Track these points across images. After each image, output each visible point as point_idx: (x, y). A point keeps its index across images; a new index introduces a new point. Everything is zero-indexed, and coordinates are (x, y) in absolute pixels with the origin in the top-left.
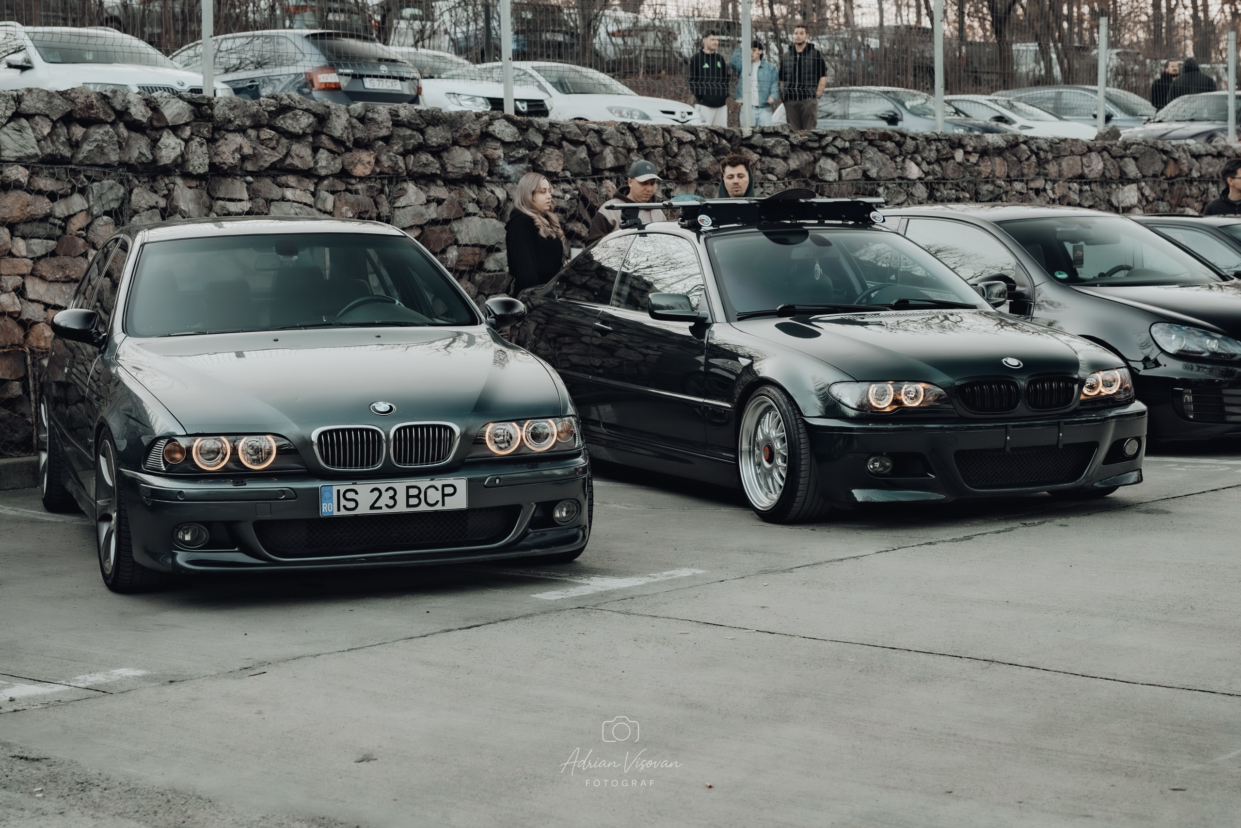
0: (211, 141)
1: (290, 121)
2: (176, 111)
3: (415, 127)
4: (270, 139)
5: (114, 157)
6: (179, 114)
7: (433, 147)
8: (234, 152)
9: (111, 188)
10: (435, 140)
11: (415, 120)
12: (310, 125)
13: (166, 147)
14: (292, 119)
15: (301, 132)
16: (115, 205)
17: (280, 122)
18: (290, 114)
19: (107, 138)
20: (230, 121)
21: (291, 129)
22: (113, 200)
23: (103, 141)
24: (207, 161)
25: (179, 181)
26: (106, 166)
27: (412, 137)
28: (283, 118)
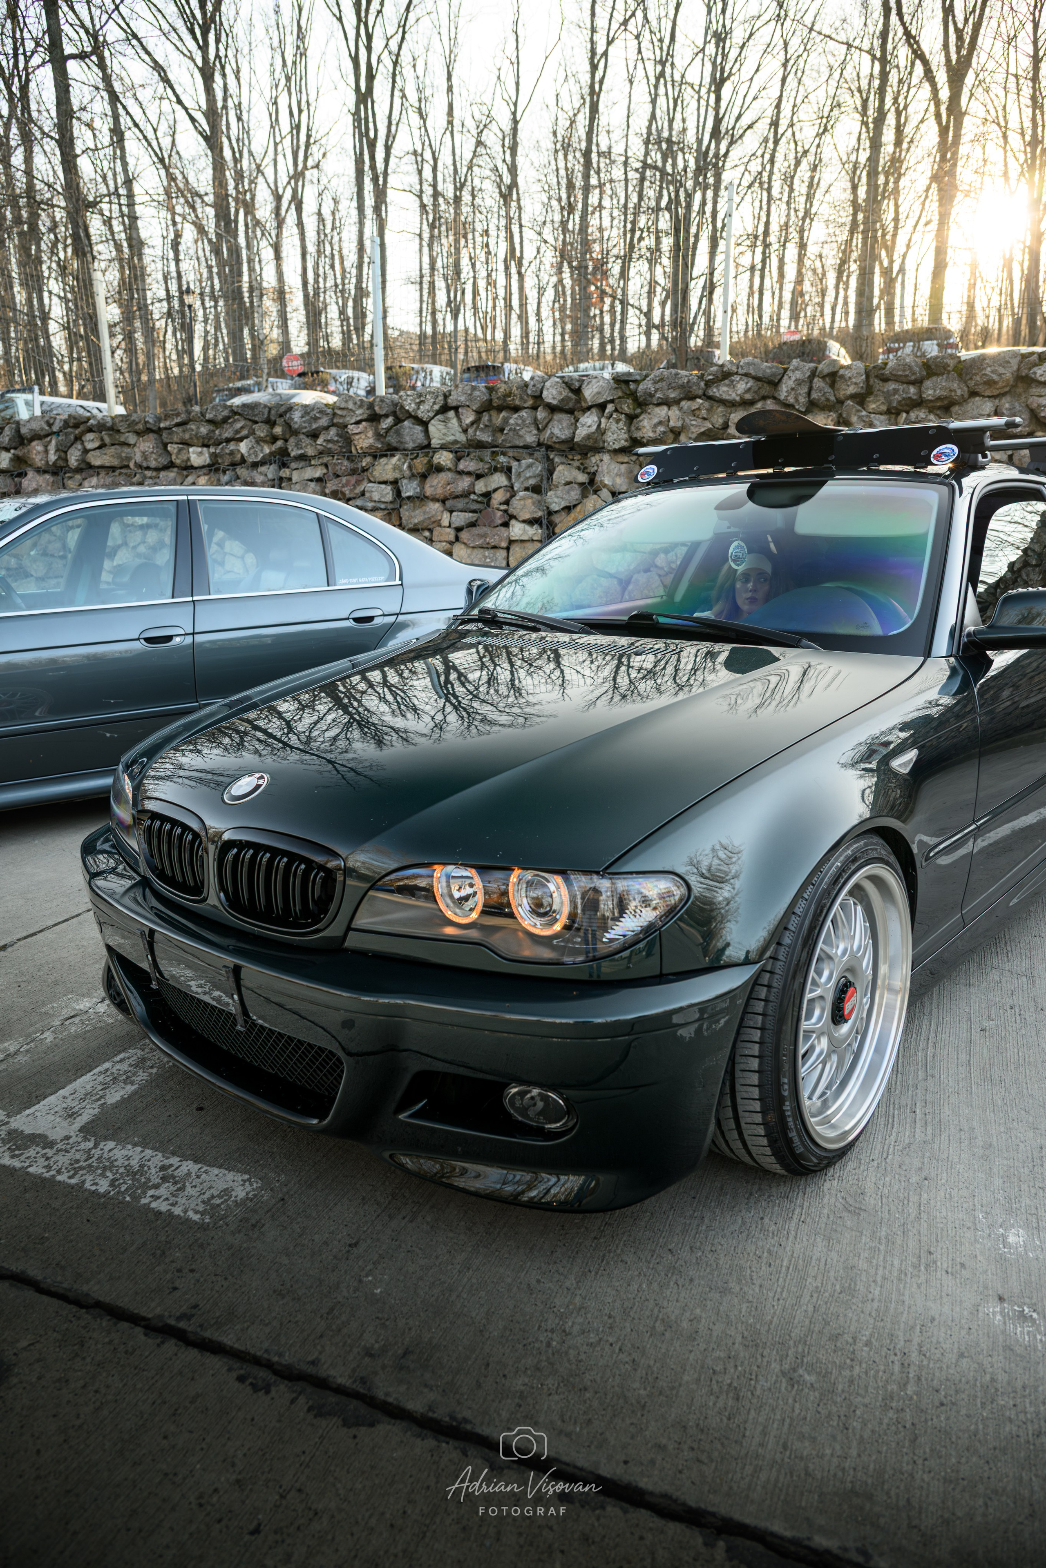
0: (631, 418)
1: (725, 389)
2: (596, 390)
3: (904, 379)
4: (699, 409)
5: (530, 438)
6: (599, 393)
7: (931, 401)
8: (656, 426)
9: (530, 466)
10: (930, 392)
11: (904, 371)
12: (748, 391)
13: (583, 425)
14: (728, 386)
15: (738, 399)
16: (532, 482)
17: (714, 391)
18: (727, 382)
19: (520, 422)
20: (651, 395)
21: (725, 397)
22: (530, 477)
23: (517, 425)
24: (626, 436)
25: (606, 457)
26: (526, 447)
27: (896, 391)
28: (717, 387)
